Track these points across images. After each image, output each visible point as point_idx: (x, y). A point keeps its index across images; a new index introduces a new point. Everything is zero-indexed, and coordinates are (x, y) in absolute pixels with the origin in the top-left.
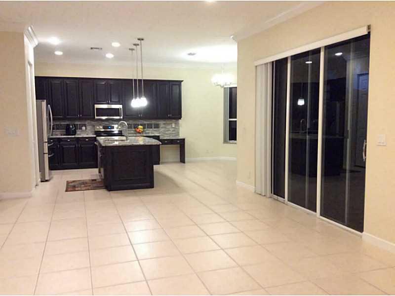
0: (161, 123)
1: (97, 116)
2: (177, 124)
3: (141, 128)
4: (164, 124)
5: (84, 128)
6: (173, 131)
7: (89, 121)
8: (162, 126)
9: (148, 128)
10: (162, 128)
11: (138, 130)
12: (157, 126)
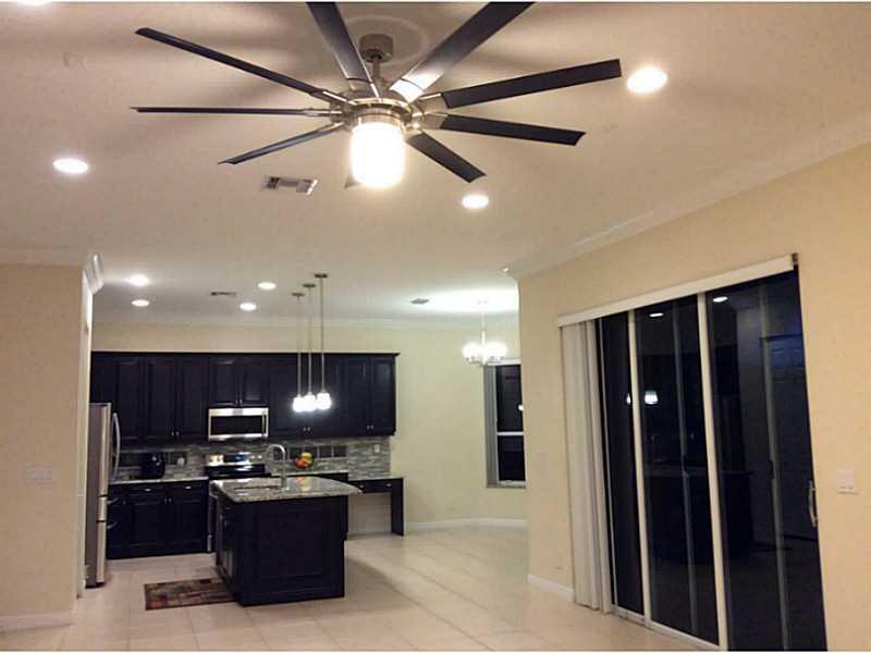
0: (351, 444)
1: (212, 434)
2: (385, 447)
3: (306, 457)
4: (357, 446)
5: (181, 461)
6: (376, 461)
7: (193, 446)
8: (352, 451)
9: (321, 457)
10: (353, 455)
11: (300, 463)
12: (341, 452)
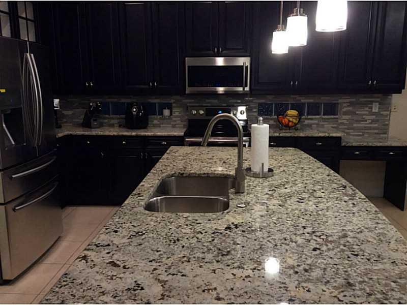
1: (190, 86)
2: (385, 106)
3: (292, 116)
4: (351, 104)
5: (166, 112)
6: (373, 121)
7: (176, 97)
8: (344, 110)
9: (308, 114)
10: (345, 113)
11: (285, 121)
12: (331, 110)
